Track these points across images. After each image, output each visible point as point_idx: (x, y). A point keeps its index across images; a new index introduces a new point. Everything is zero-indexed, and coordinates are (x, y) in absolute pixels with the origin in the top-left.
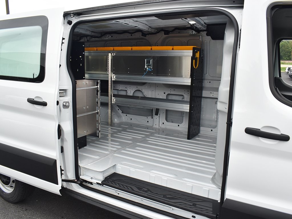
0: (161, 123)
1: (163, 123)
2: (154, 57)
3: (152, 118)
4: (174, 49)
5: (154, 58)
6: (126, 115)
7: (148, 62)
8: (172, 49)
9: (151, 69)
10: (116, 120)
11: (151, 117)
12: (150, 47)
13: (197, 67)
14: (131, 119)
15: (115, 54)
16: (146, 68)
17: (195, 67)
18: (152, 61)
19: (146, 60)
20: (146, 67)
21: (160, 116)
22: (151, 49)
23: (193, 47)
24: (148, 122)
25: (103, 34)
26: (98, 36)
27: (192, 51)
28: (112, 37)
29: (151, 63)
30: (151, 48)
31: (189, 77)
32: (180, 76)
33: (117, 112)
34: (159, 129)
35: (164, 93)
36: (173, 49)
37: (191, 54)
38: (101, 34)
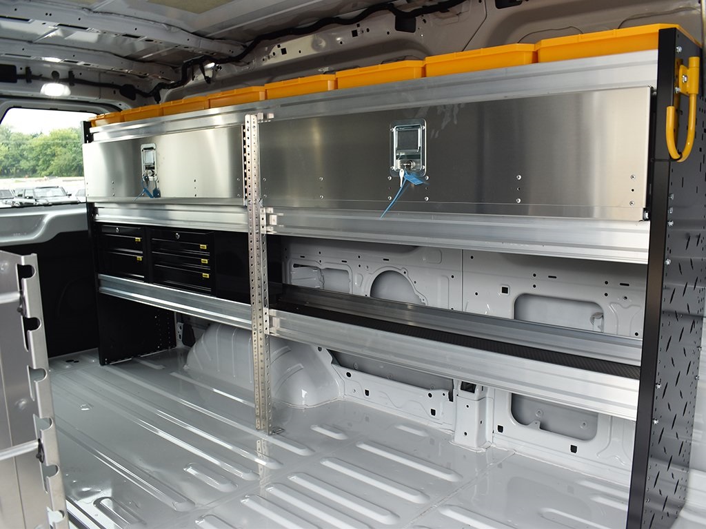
0: (490, 427)
1: (500, 429)
2: (433, 109)
3: (451, 399)
4: (541, 55)
5: (433, 115)
6: (349, 375)
7: (408, 141)
8: (530, 57)
9: (419, 174)
10: (304, 393)
11: (447, 393)
12: (417, 64)
13: (686, 153)
14: (367, 393)
15: (271, 116)
16: (398, 172)
17: (675, 155)
18: (423, 131)
19: (394, 130)
20: (397, 164)
21: (487, 396)
22: (424, 74)
23: (661, 32)
24: (433, 412)
25: (248, 44)
26: (234, 55)
27: (654, 55)
28: (284, 51)
29: (420, 145)
30: (424, 69)
31: (640, 213)
32: (579, 209)
33: (315, 356)
34: (480, 458)
35: (505, 290)
36: (536, 58)
37: (650, 75)
38: (244, 46)
